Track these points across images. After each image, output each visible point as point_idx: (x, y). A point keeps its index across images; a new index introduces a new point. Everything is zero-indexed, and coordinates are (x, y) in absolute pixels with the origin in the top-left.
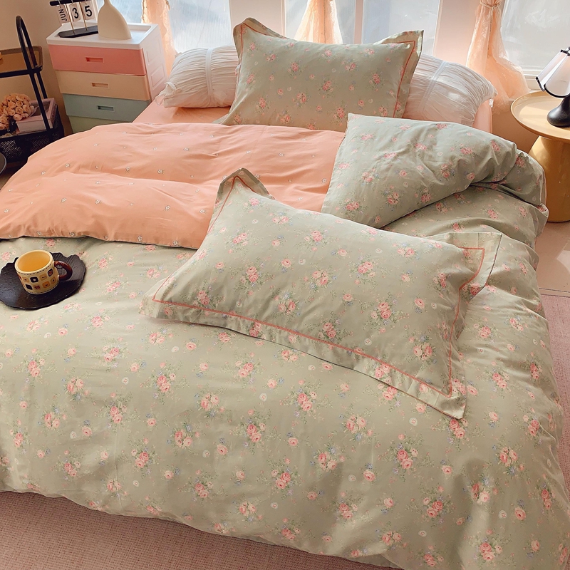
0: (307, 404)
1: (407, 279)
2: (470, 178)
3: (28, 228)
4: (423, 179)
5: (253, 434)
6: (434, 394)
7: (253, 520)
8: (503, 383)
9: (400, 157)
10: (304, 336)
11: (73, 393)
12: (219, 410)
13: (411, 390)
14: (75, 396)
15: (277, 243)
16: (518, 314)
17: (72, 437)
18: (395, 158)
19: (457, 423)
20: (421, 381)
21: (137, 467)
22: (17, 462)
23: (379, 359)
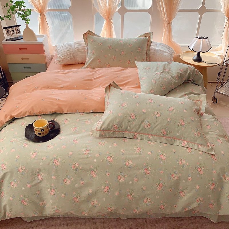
0: (164, 158)
1: (186, 111)
2: (184, 79)
3: (30, 112)
4: (171, 80)
5: (147, 172)
6: (204, 148)
7: (150, 204)
8: (221, 142)
10: (154, 135)
11: (75, 169)
12: (133, 165)
13: (196, 148)
14: (76, 170)
15: (138, 105)
16: (215, 121)
17: (76, 186)
18: (161, 74)
19: (213, 156)
20: (198, 144)
21: (104, 193)
22: (51, 202)
23: (182, 139)
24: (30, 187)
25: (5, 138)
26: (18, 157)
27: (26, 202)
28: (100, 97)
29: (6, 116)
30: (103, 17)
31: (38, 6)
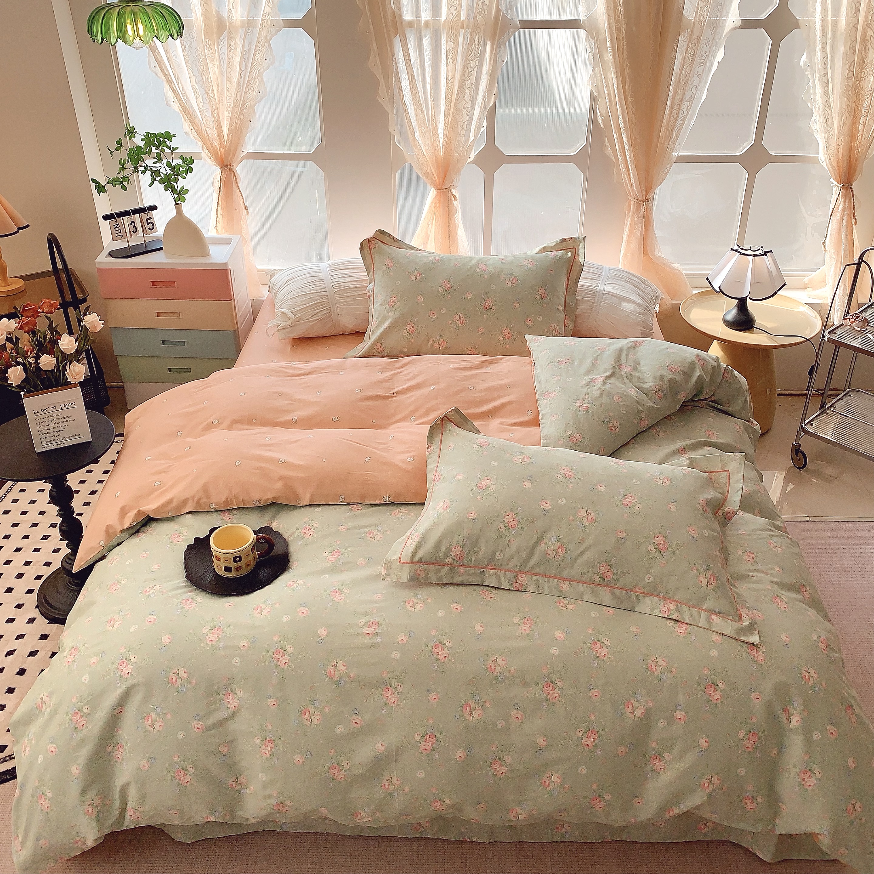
0: (602, 652)
1: (673, 508)
2: (682, 397)
3: (198, 501)
4: (638, 403)
5: (551, 693)
6: (726, 622)
7: (559, 792)
8: (784, 605)
9: (609, 381)
10: (576, 581)
11: (335, 679)
12: (509, 671)
13: (702, 622)
14: (337, 683)
15: (528, 485)
16: (773, 536)
17: (338, 731)
18: (605, 383)
19: (755, 648)
20: (711, 612)
21: (422, 753)
22: (262, 777)
23: (662, 595)
24: (201, 731)
25: (123, 582)
26: (169, 640)
27: (188, 778)
28: (412, 454)
29: (123, 512)
30: (424, 178)
31: (216, 144)
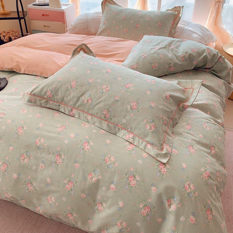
0: (87, 147)
2: (195, 63)
4: (171, 60)
5: (58, 160)
6: (153, 149)
7: (54, 206)
8: (194, 151)
9: (161, 49)
10: (95, 117)
12: (44, 145)
13: (142, 146)
15: (89, 72)
16: (208, 122)
18: (159, 49)
19: (163, 165)
20: (148, 143)
23: (129, 130)
